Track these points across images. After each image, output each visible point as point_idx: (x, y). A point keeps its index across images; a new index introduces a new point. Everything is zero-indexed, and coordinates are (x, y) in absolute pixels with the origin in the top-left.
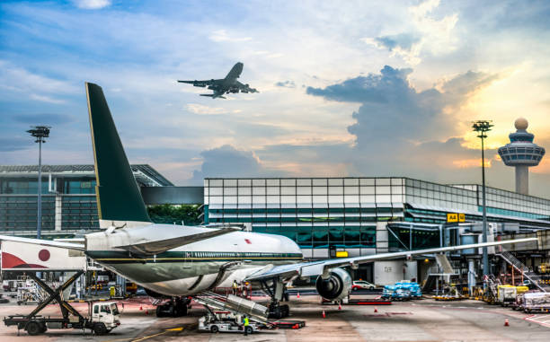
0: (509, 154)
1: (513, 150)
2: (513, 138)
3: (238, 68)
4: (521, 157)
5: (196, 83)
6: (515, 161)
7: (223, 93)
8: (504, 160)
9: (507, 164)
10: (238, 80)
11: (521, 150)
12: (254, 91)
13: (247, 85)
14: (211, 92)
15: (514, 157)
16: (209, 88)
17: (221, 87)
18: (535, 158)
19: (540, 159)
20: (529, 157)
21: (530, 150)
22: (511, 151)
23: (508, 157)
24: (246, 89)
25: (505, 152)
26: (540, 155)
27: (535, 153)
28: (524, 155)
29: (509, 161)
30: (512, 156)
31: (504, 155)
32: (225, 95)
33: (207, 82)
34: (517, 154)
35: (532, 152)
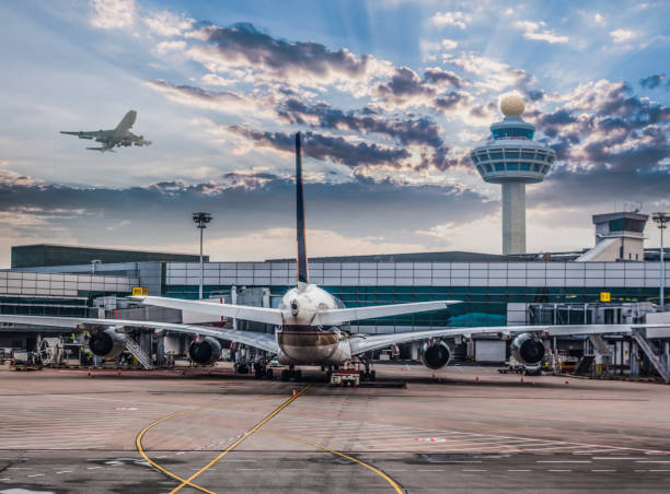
0: (491, 161)
1: (496, 154)
2: (499, 132)
3: (130, 118)
4: (512, 166)
5: (82, 135)
6: (501, 174)
7: (113, 146)
8: (482, 172)
9: (487, 180)
10: (130, 130)
11: (512, 153)
12: (150, 143)
13: (141, 137)
14: (100, 145)
15: (499, 166)
16: (98, 140)
17: (110, 140)
18: (537, 167)
19: (545, 169)
20: (526, 166)
21: (529, 153)
22: (494, 156)
23: (489, 167)
24: (139, 141)
25: (484, 157)
26: (546, 163)
27: (537, 159)
28: (517, 163)
29: (490, 174)
30: (495, 164)
31: (480, 162)
32: (115, 148)
33: (95, 134)
34: (505, 160)
35: (532, 158)
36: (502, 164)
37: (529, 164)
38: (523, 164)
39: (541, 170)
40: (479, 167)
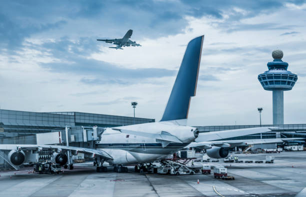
0: (267, 80)
1: (270, 77)
4: (277, 82)
5: (107, 41)
6: (272, 86)
7: (121, 46)
8: (263, 85)
9: (266, 89)
10: (130, 39)
11: (277, 76)
13: (135, 42)
14: (115, 46)
16: (114, 44)
17: (120, 43)
18: (289, 83)
19: (293, 84)
21: (285, 76)
23: (266, 83)
24: (134, 44)
25: (264, 78)
26: (293, 81)
27: (289, 79)
28: (279, 81)
29: (267, 86)
30: (270, 82)
31: (263, 81)
32: (123, 47)
33: (113, 41)
34: (274, 80)
35: (287, 79)
36: (273, 81)
37: (285, 82)
38: (282, 81)
39: (291, 84)
40: (262, 83)
